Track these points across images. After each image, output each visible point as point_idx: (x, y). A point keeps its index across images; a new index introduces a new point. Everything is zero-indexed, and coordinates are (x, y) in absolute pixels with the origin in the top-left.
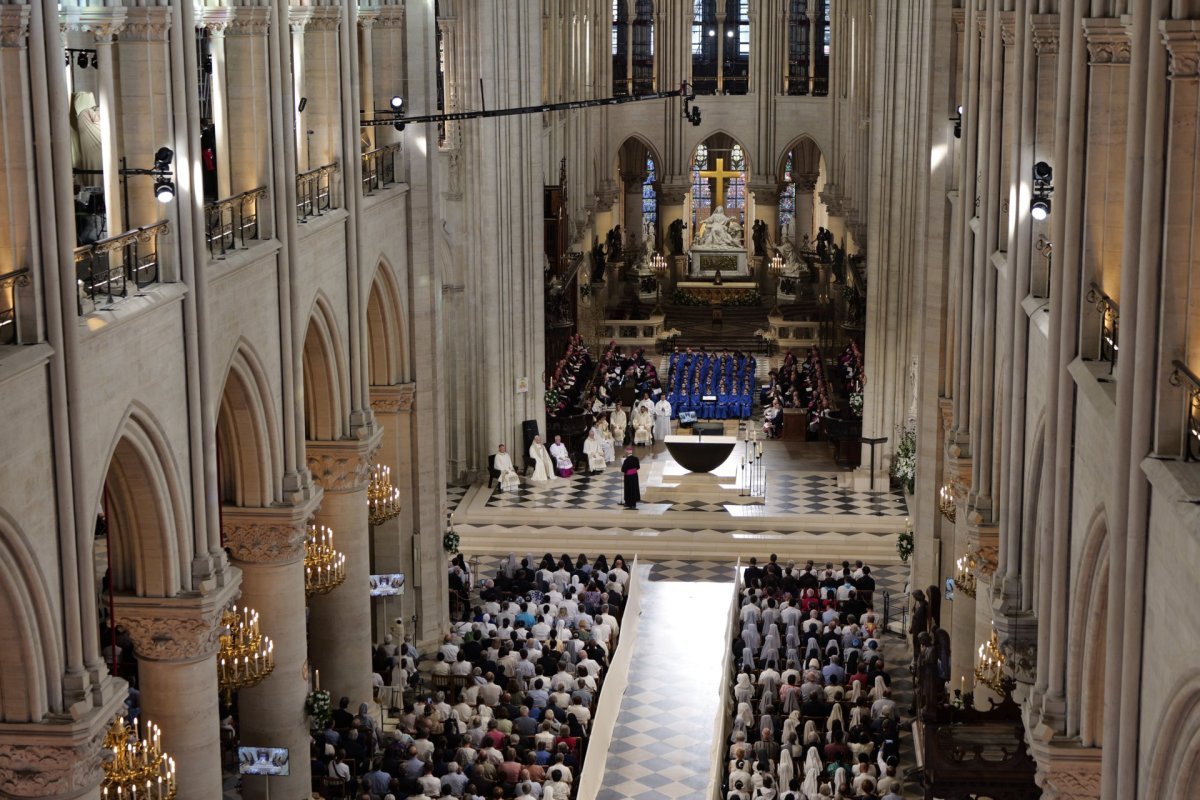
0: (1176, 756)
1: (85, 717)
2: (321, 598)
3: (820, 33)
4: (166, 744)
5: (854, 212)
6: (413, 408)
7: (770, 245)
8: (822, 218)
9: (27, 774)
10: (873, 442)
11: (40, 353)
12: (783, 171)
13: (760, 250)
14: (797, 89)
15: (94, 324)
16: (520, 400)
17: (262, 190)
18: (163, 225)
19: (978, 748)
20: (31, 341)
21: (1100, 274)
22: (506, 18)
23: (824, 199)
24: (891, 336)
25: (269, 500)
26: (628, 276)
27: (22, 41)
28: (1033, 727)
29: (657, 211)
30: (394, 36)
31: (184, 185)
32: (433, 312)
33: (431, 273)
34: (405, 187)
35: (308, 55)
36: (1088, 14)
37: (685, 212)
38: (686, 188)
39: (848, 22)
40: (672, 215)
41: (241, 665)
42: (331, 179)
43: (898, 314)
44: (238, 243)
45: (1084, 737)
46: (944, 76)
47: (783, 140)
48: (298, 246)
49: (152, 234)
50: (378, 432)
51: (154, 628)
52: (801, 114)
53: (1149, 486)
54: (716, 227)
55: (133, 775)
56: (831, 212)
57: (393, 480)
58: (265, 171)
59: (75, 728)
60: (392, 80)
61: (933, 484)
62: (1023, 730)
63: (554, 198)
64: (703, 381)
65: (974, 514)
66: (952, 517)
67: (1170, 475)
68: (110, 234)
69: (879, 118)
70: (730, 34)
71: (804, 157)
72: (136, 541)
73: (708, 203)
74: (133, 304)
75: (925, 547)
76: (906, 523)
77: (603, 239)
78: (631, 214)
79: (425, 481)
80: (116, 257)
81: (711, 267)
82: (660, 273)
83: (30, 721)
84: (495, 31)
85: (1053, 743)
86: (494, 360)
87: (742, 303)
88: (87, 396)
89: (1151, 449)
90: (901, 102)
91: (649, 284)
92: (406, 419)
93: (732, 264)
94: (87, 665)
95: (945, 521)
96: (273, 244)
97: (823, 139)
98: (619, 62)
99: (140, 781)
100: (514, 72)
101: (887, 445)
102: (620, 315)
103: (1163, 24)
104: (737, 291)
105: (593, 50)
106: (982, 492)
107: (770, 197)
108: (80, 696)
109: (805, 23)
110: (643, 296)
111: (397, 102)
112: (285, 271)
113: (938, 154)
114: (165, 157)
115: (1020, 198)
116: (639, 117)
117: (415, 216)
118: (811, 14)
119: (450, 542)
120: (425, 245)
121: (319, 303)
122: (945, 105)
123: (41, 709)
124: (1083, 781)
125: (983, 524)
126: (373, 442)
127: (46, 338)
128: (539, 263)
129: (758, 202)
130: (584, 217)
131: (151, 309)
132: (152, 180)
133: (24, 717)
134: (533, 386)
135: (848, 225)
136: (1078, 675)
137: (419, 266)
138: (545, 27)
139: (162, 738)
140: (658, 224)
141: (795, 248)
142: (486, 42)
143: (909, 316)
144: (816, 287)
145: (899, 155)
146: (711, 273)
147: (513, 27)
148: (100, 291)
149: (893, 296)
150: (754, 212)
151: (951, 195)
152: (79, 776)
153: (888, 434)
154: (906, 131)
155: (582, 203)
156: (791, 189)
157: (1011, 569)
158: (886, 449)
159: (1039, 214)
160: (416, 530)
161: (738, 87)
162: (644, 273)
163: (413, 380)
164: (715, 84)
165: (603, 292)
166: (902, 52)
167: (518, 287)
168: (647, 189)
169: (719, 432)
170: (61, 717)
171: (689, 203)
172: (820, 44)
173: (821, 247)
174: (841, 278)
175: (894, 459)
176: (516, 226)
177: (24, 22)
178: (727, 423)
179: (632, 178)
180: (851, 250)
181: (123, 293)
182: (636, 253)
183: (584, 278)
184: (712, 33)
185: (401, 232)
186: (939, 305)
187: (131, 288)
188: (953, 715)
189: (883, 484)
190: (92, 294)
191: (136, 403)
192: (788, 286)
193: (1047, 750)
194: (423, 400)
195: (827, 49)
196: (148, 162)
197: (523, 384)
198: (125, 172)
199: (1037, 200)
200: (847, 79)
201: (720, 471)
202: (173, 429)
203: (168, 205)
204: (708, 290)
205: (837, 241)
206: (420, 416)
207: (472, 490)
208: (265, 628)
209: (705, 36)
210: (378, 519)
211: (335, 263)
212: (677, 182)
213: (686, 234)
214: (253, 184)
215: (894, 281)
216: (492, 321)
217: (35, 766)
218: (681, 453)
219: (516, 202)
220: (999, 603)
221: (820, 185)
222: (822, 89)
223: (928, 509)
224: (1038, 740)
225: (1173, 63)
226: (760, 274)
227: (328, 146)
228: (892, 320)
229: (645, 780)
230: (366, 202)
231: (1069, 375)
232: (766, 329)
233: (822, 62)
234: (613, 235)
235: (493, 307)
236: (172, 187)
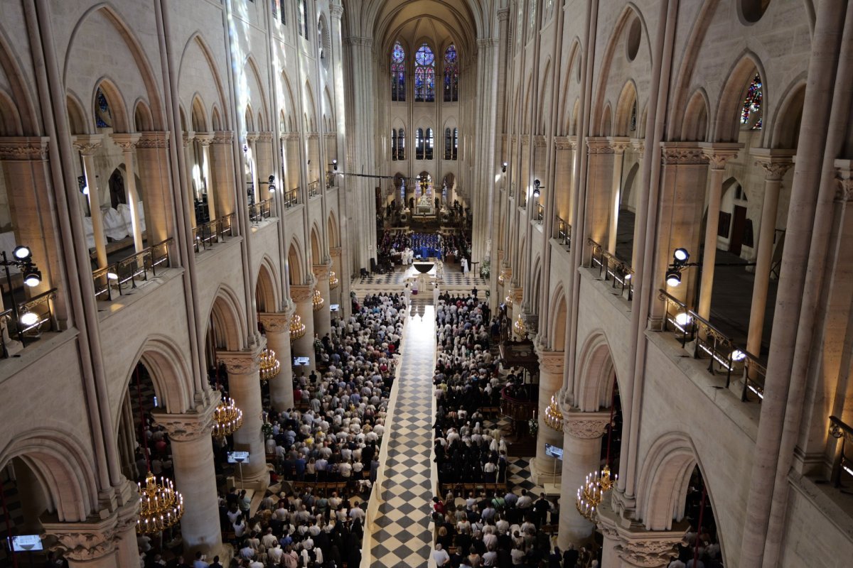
0: (588, 353)
1: (255, 349)
2: (317, 311)
3: (454, 141)
4: (277, 357)
5: (466, 195)
6: (341, 254)
7: (439, 205)
8: (455, 197)
9: (237, 367)
10: (475, 263)
11: (239, 239)
12: (443, 183)
13: (437, 206)
14: (448, 158)
15: (254, 230)
16: (369, 252)
17: (298, 188)
18: (272, 199)
19: (520, 353)
20: (236, 235)
21: (559, 213)
22: (364, 136)
23: (456, 191)
24: (480, 232)
25: (302, 283)
26: (397, 214)
27: (231, 142)
28: (538, 346)
29: (405, 195)
30: (333, 141)
31: (277, 187)
32: (346, 226)
33: (346, 216)
34: (337, 188)
35: (310, 147)
36: (556, 135)
37: (413, 195)
38: (415, 188)
39: (463, 138)
40: (410, 196)
41: (296, 333)
42: (317, 185)
43: (482, 225)
44: (292, 205)
45: (553, 348)
46: (499, 154)
47: (443, 174)
48: (309, 205)
49: (268, 202)
50: (332, 262)
51: (271, 322)
52: (449, 166)
53: (580, 275)
54: (424, 199)
55: (267, 366)
56: (458, 195)
57: (336, 276)
58: (299, 182)
59: (252, 352)
60: (333, 155)
61: (496, 276)
62: (533, 347)
63: (378, 191)
64: (422, 244)
65: (513, 284)
66: (503, 285)
67: (587, 272)
68: (256, 203)
69: (476, 167)
70: (427, 141)
71: (449, 179)
72: (265, 296)
73: (420, 192)
74: (264, 223)
75: (494, 294)
76: (487, 287)
77: (390, 203)
78: (398, 196)
79: (344, 277)
80: (258, 210)
81: (423, 212)
82: (407, 213)
83: (238, 351)
84: (360, 140)
85: (544, 351)
86: (361, 240)
87: (432, 222)
88: (253, 251)
89: (581, 264)
90: (483, 162)
91: (404, 217)
92: (338, 258)
93: (428, 211)
94: (255, 334)
95: (500, 287)
96: (302, 205)
97: (455, 173)
98: (394, 149)
99: (269, 368)
100: (366, 152)
101: (479, 264)
102: (396, 226)
103: (587, 138)
104: (430, 219)
105: (387, 146)
106: (515, 278)
107: (439, 191)
108: (253, 343)
109: (450, 138)
110: (402, 220)
111: (335, 162)
112: (305, 213)
113: (498, 177)
114: (272, 178)
115: (530, 191)
116: (400, 166)
117: (341, 196)
118: (451, 135)
119: (352, 295)
120: (344, 205)
121: (315, 223)
122: (500, 163)
123: (241, 347)
124: (552, 361)
125: (516, 287)
126: (331, 265)
127: (241, 234)
128: (375, 211)
129: (436, 192)
130: (385, 197)
131: (269, 225)
132: (268, 185)
133: (236, 350)
134: (373, 248)
135: (463, 199)
136: (551, 331)
137: (342, 212)
138: (375, 139)
139: (275, 355)
140: (405, 199)
141: (447, 205)
142: (358, 143)
143: (486, 225)
144: (454, 217)
145: (482, 178)
146: (422, 214)
147: (366, 138)
148: (254, 220)
149: (481, 220)
150: (434, 195)
151: (502, 190)
152: (253, 367)
153: (479, 261)
154: (484, 170)
155: (384, 192)
156: (446, 188)
157: (526, 300)
158: (478, 266)
159: (536, 195)
160: (342, 291)
161: (429, 157)
162: (402, 213)
163: (341, 246)
164: (423, 156)
165: (390, 218)
166: (483, 147)
167: (368, 218)
168: (403, 188)
169: (428, 261)
170: (248, 349)
171: (415, 192)
172: (454, 144)
173: (455, 206)
174: (461, 215)
175: (481, 269)
176: (368, 200)
177: (232, 136)
178: (430, 258)
179: (398, 185)
180: (465, 206)
181: (261, 220)
182: (400, 208)
183: (385, 215)
184: (422, 141)
185: (336, 202)
186: (498, 222)
187: (263, 219)
188: (511, 343)
189: (478, 276)
190: (252, 220)
191: (265, 254)
192: (445, 217)
193: (542, 353)
194: (344, 252)
195: (456, 146)
196: (267, 180)
197: (370, 247)
198: (260, 183)
199: (536, 191)
200: (463, 155)
201: (429, 273)
202: (276, 261)
203: (272, 194)
204: (422, 219)
205: (460, 204)
206: (343, 257)
207: (355, 279)
208: (302, 321)
209: (419, 142)
210: (332, 288)
211: (319, 210)
212: (412, 186)
213: (414, 201)
214: (295, 187)
215: (481, 215)
216: (361, 228)
217: (239, 364)
218: (418, 267)
219: (367, 192)
220: (523, 310)
221: (455, 187)
222: (455, 158)
223: (494, 283)
224: (539, 350)
225: (589, 150)
226: (438, 213)
227: (316, 175)
228: (480, 227)
229: (415, 364)
230: (327, 192)
231: (549, 243)
232: (440, 230)
233: (455, 150)
234: (393, 202)
235: (361, 224)
236: (274, 188)
